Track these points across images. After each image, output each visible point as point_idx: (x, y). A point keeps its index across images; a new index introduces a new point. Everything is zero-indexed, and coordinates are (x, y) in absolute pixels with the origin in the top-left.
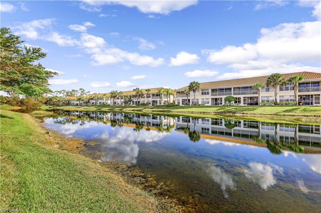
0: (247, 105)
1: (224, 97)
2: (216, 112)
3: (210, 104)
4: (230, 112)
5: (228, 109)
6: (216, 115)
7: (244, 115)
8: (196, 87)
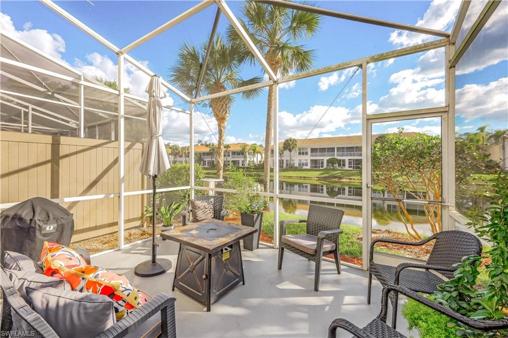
0: (352, 169)
1: (326, 159)
2: (319, 178)
3: (309, 167)
4: (335, 177)
5: (333, 173)
6: (318, 180)
7: (351, 181)
8: (293, 145)
